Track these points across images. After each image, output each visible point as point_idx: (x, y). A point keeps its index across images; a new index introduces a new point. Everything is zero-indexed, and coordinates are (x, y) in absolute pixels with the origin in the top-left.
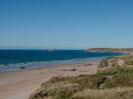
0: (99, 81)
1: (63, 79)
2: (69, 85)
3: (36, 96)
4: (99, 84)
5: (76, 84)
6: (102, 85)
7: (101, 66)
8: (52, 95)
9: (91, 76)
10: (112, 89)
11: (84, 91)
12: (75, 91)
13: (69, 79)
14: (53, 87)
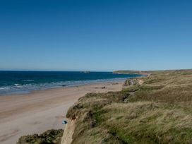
0: (124, 96)
1: (95, 95)
2: (100, 100)
3: (74, 108)
4: (123, 99)
5: (105, 99)
6: (126, 100)
7: (125, 85)
8: (87, 107)
9: (118, 93)
10: (134, 103)
11: (112, 104)
12: (105, 105)
13: (100, 95)
14: (87, 101)
